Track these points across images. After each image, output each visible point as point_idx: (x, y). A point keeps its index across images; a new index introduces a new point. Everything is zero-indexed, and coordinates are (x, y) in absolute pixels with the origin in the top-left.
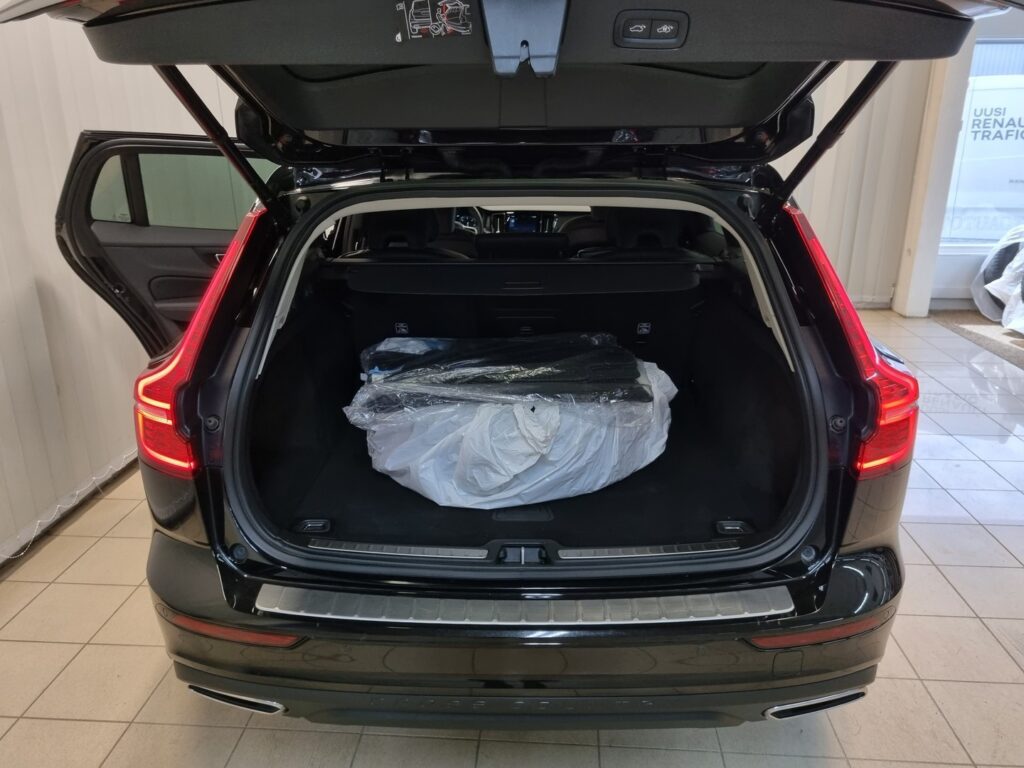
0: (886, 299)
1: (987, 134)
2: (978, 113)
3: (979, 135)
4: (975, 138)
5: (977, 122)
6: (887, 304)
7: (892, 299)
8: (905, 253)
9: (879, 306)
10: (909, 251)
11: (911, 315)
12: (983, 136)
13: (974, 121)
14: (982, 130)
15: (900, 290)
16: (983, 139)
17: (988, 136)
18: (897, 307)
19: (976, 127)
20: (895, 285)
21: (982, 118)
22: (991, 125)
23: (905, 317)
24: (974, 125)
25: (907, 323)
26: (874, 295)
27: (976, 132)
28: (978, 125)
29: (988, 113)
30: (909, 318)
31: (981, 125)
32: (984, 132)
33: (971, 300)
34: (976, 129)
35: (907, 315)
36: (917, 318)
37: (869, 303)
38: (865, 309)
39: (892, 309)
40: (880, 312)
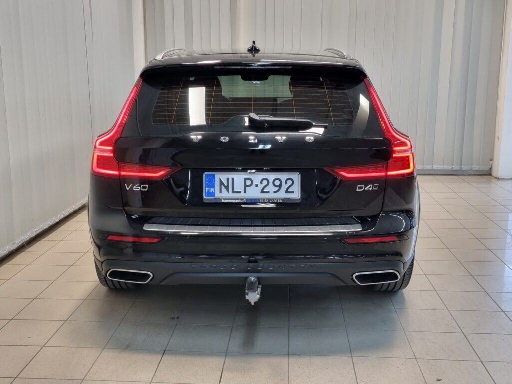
0: (487, 169)
6: (487, 171)
7: (491, 169)
8: (496, 139)
9: (483, 173)
10: (498, 138)
15: (495, 162)
18: (494, 173)
20: (492, 160)
23: (499, 179)
25: (500, 182)
26: (479, 166)
30: (503, 179)
35: (500, 177)
36: (506, 179)
37: (476, 171)
38: (475, 175)
39: (491, 175)
40: (485, 177)
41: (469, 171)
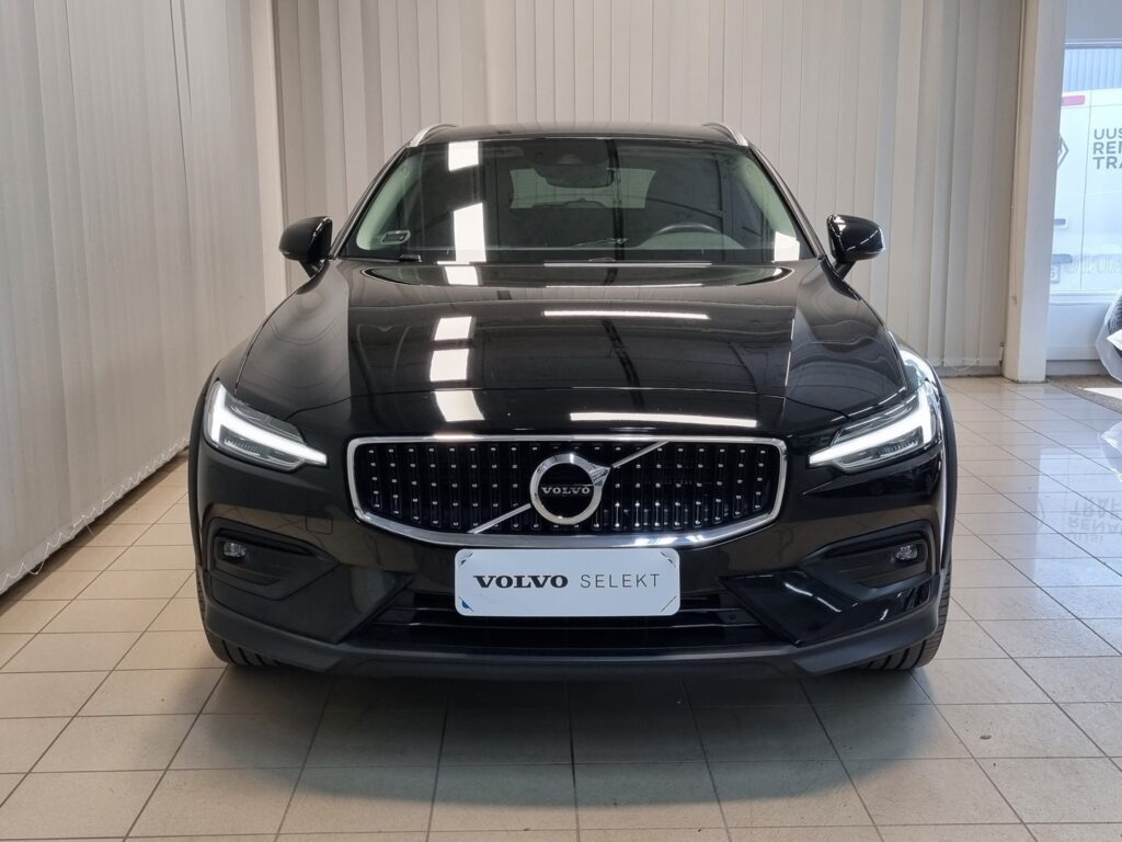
0: (995, 362)
1: (1112, 160)
2: (1099, 135)
3: (1103, 163)
4: (1098, 167)
5: (1099, 146)
6: (994, 368)
7: (1001, 362)
8: (1011, 301)
9: (985, 372)
10: (1015, 298)
11: (1025, 379)
12: (1108, 164)
13: (1095, 144)
14: (1106, 155)
15: (1009, 349)
16: (1108, 167)
17: (1113, 164)
18: (1007, 373)
19: (1098, 152)
20: (1003, 344)
21: (1105, 140)
22: (1117, 150)
23: (1017, 382)
24: (1095, 149)
25: (1020, 388)
26: (978, 357)
27: (1099, 159)
28: (1100, 150)
29: (1111, 134)
30: (1026, 383)
31: (1104, 150)
32: (1109, 158)
33: (1098, 361)
34: (1098, 154)
35: (1020, 379)
36: (1032, 383)
37: (973, 367)
38: (969, 376)
39: (1001, 375)
40: (990, 379)
41: (958, 367)
